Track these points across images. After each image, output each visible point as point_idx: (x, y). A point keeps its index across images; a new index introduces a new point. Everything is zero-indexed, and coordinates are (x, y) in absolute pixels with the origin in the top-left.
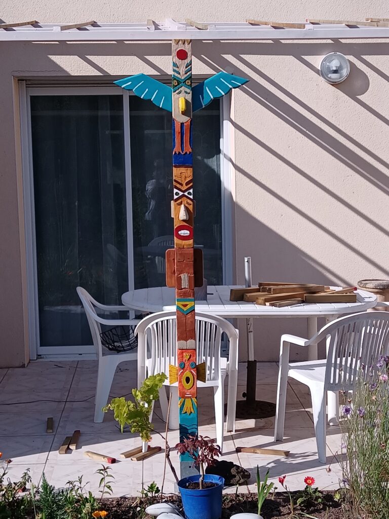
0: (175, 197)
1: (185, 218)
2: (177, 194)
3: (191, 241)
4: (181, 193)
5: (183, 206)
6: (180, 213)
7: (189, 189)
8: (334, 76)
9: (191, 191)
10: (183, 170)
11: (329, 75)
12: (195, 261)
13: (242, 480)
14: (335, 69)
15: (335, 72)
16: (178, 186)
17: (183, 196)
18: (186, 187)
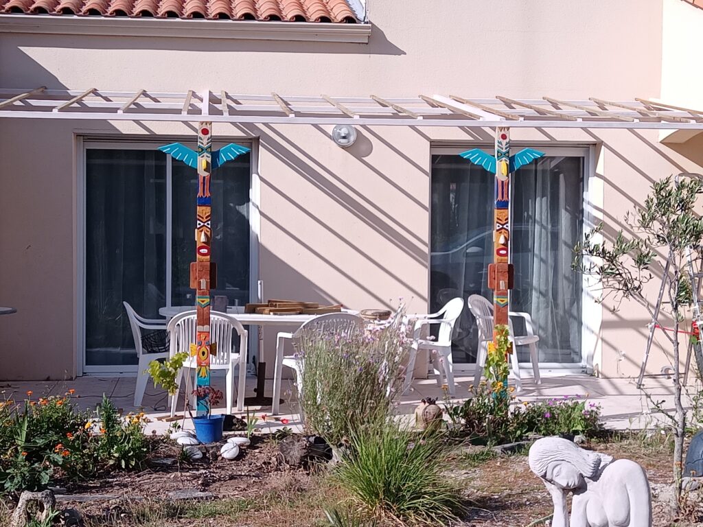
0: (198, 226)
1: (204, 241)
2: (199, 224)
3: (209, 257)
4: (202, 224)
5: (203, 233)
6: (201, 238)
7: (208, 221)
8: (343, 141)
9: (209, 222)
10: (204, 208)
11: (340, 140)
12: (211, 271)
13: (241, 427)
14: (343, 135)
15: (344, 138)
16: (200, 219)
17: (204, 225)
18: (206, 220)
